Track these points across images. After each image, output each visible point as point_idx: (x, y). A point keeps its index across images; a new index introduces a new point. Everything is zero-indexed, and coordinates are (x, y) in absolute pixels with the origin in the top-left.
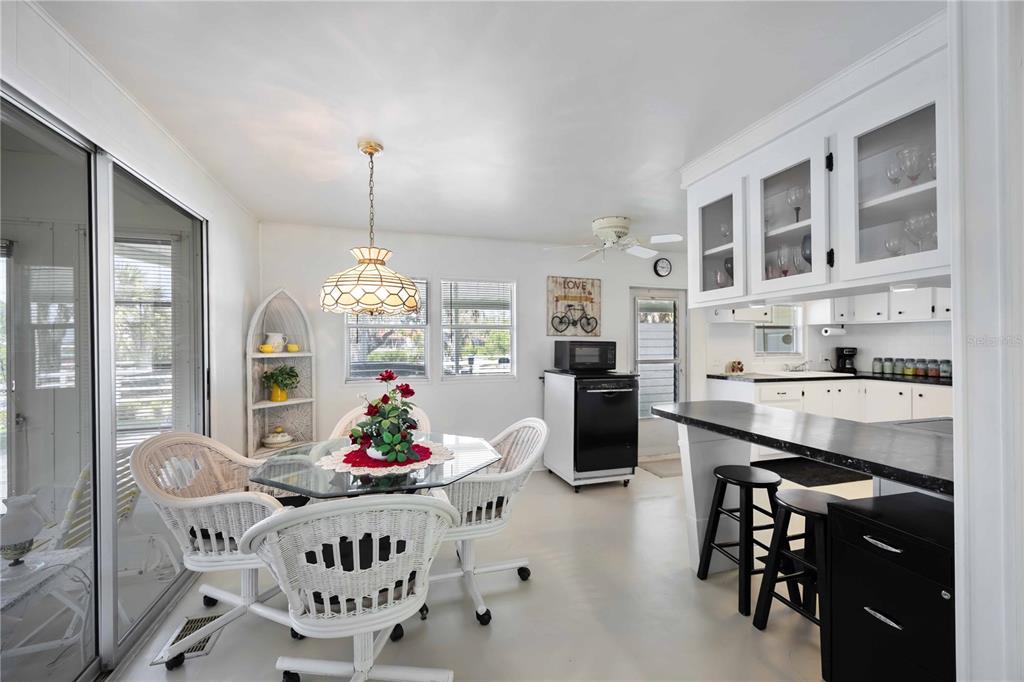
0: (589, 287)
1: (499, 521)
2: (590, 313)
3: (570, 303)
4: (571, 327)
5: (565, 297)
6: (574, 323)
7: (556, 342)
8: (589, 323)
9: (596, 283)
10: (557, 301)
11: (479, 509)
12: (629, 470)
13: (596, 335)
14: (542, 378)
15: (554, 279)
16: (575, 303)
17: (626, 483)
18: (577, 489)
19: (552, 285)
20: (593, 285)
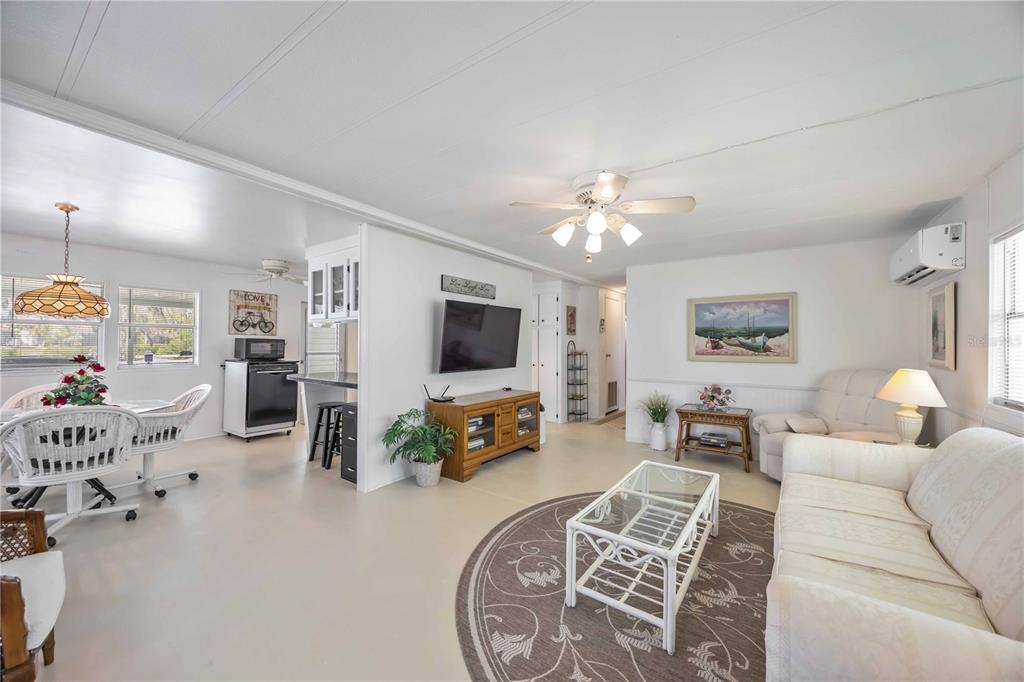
0: (267, 300)
1: (174, 441)
2: (267, 318)
3: (250, 310)
4: (251, 329)
5: (246, 307)
6: (254, 326)
7: (237, 340)
8: (267, 326)
9: (274, 297)
10: (238, 308)
11: (159, 434)
12: (291, 423)
13: (272, 335)
14: (223, 366)
15: (237, 293)
16: (255, 311)
17: (288, 433)
18: (248, 440)
19: (233, 297)
20: (270, 299)
